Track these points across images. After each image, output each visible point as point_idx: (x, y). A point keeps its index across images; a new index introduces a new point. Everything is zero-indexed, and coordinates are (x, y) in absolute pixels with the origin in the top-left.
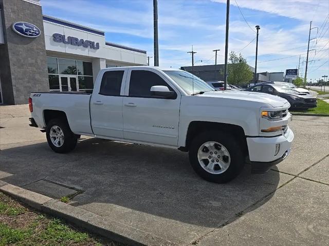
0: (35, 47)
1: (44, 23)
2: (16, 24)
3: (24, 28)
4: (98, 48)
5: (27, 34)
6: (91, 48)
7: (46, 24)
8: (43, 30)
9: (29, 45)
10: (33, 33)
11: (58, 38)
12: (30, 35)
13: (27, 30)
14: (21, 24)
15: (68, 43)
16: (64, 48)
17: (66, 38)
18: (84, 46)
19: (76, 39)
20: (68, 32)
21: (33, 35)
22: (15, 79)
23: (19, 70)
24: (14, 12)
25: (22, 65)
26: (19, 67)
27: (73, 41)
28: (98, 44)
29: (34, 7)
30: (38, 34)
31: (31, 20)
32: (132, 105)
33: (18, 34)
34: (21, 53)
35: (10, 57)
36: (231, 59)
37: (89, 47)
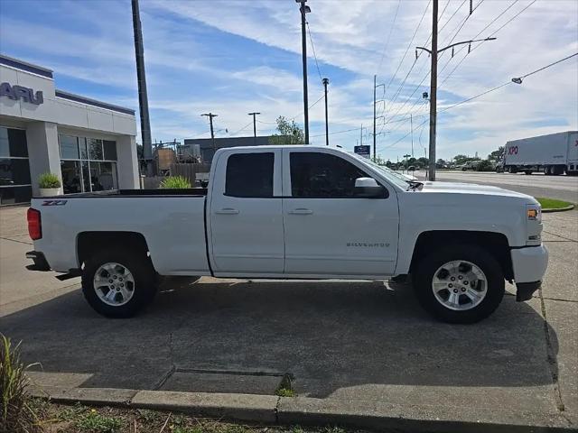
4: (42, 102)
6: (26, 101)
18: (10, 98)
28: (39, 94)
32: (304, 212)
36: (280, 129)
37: (22, 99)
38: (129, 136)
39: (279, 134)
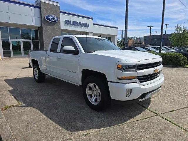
0: (55, 28)
1: (60, 15)
2: (47, 16)
3: (50, 17)
4: (89, 27)
5: (51, 21)
6: (85, 27)
7: (62, 15)
8: (59, 18)
9: (53, 27)
10: (55, 20)
11: (67, 22)
12: (53, 21)
13: (52, 19)
14: (49, 16)
15: (72, 25)
16: (70, 27)
17: (72, 22)
18: (81, 26)
19: (77, 22)
20: (73, 19)
21: (54, 21)
22: (45, 44)
23: (47, 39)
24: (46, 10)
25: (49, 37)
26: (48, 38)
27: (75, 24)
28: (89, 24)
29: (56, 7)
30: (57, 21)
31: (54, 14)
33: (48, 21)
34: (48, 31)
35: (43, 33)
36: (177, 30)
37: (84, 26)
38: (115, 35)
39: (176, 32)
